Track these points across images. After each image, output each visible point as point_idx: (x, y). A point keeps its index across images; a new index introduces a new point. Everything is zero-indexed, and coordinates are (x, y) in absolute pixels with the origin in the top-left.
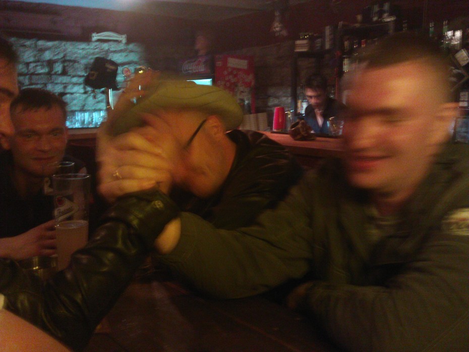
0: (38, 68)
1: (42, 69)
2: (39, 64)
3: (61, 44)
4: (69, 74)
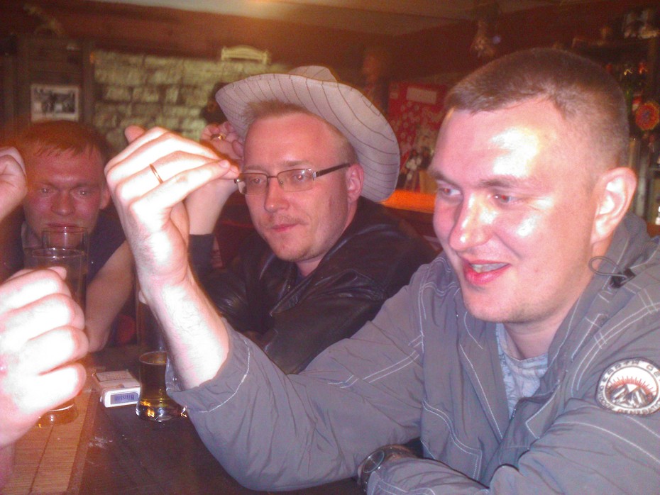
0: (146, 94)
1: (150, 96)
2: (146, 89)
3: (177, 63)
4: (187, 104)
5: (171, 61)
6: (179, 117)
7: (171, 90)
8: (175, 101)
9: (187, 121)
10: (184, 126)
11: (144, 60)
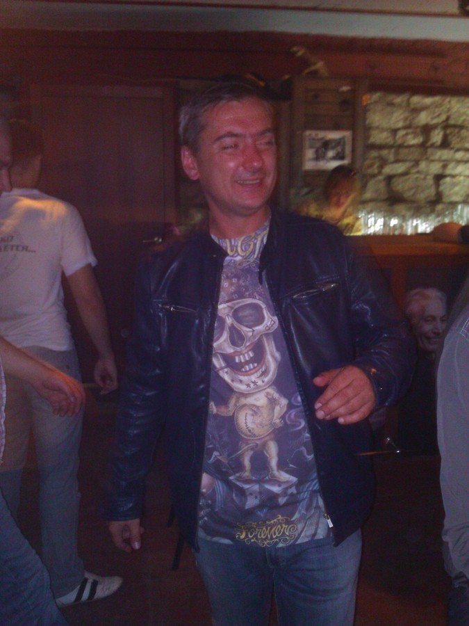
0: (409, 137)
1: (414, 138)
2: (410, 131)
3: (444, 100)
4: (452, 146)
5: (437, 99)
6: (444, 161)
7: (436, 132)
8: (439, 143)
9: (451, 165)
10: (448, 171)
11: (408, 100)
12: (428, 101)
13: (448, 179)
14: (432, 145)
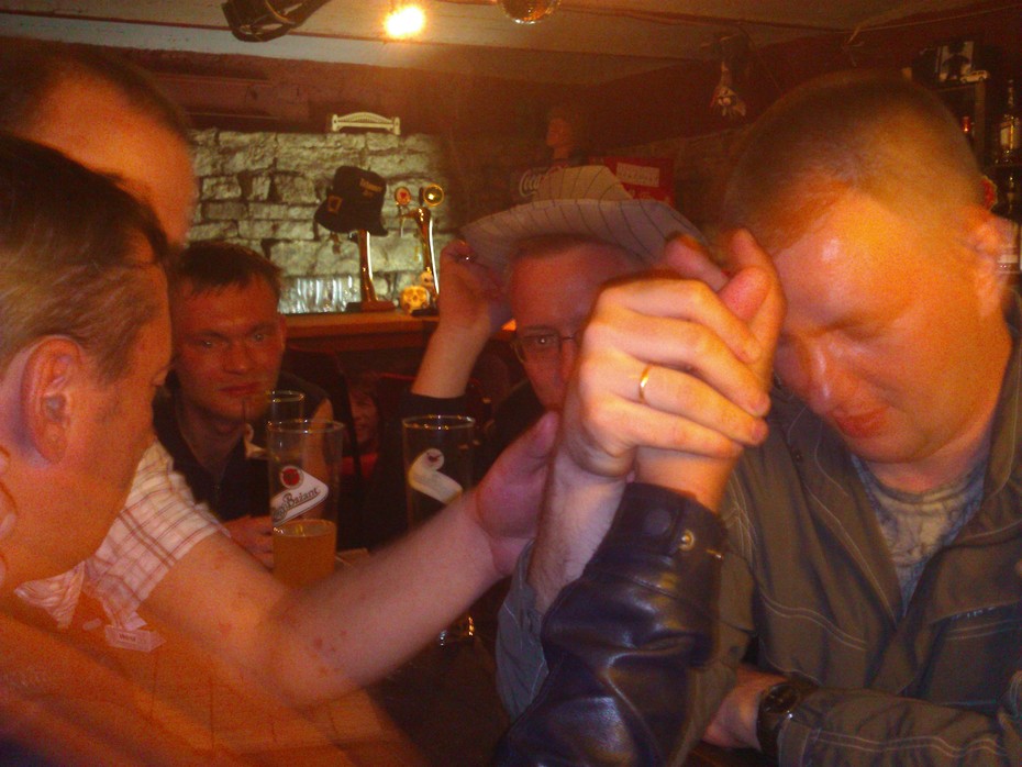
0: (221, 188)
1: (229, 190)
2: (223, 179)
4: (283, 200)
5: (257, 136)
6: (273, 220)
7: (260, 180)
8: (265, 196)
9: (284, 227)
10: (281, 234)
12: (245, 138)
13: (282, 245)
14: (257, 200)
